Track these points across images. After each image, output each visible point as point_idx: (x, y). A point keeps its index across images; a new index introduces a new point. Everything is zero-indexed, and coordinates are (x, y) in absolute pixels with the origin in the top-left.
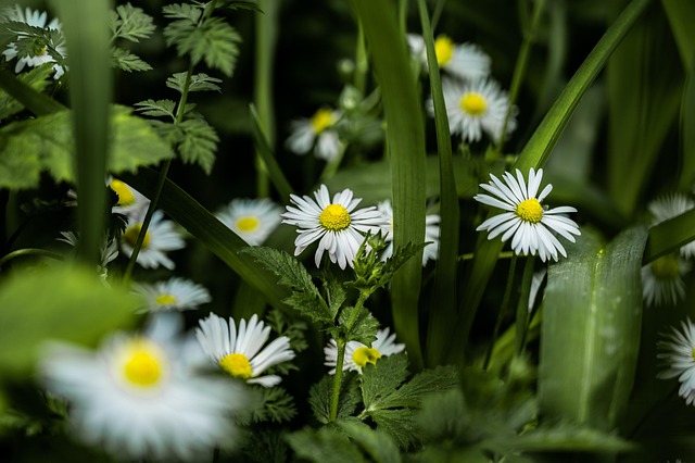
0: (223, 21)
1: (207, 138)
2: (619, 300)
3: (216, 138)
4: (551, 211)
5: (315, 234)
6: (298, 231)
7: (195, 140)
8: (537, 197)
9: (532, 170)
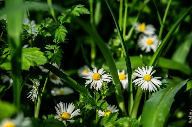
0: (64, 27)
1: (59, 57)
2: (166, 105)
3: (62, 57)
4: (154, 78)
5: (91, 81)
6: (86, 80)
7: (56, 57)
8: (150, 74)
9: (150, 66)
